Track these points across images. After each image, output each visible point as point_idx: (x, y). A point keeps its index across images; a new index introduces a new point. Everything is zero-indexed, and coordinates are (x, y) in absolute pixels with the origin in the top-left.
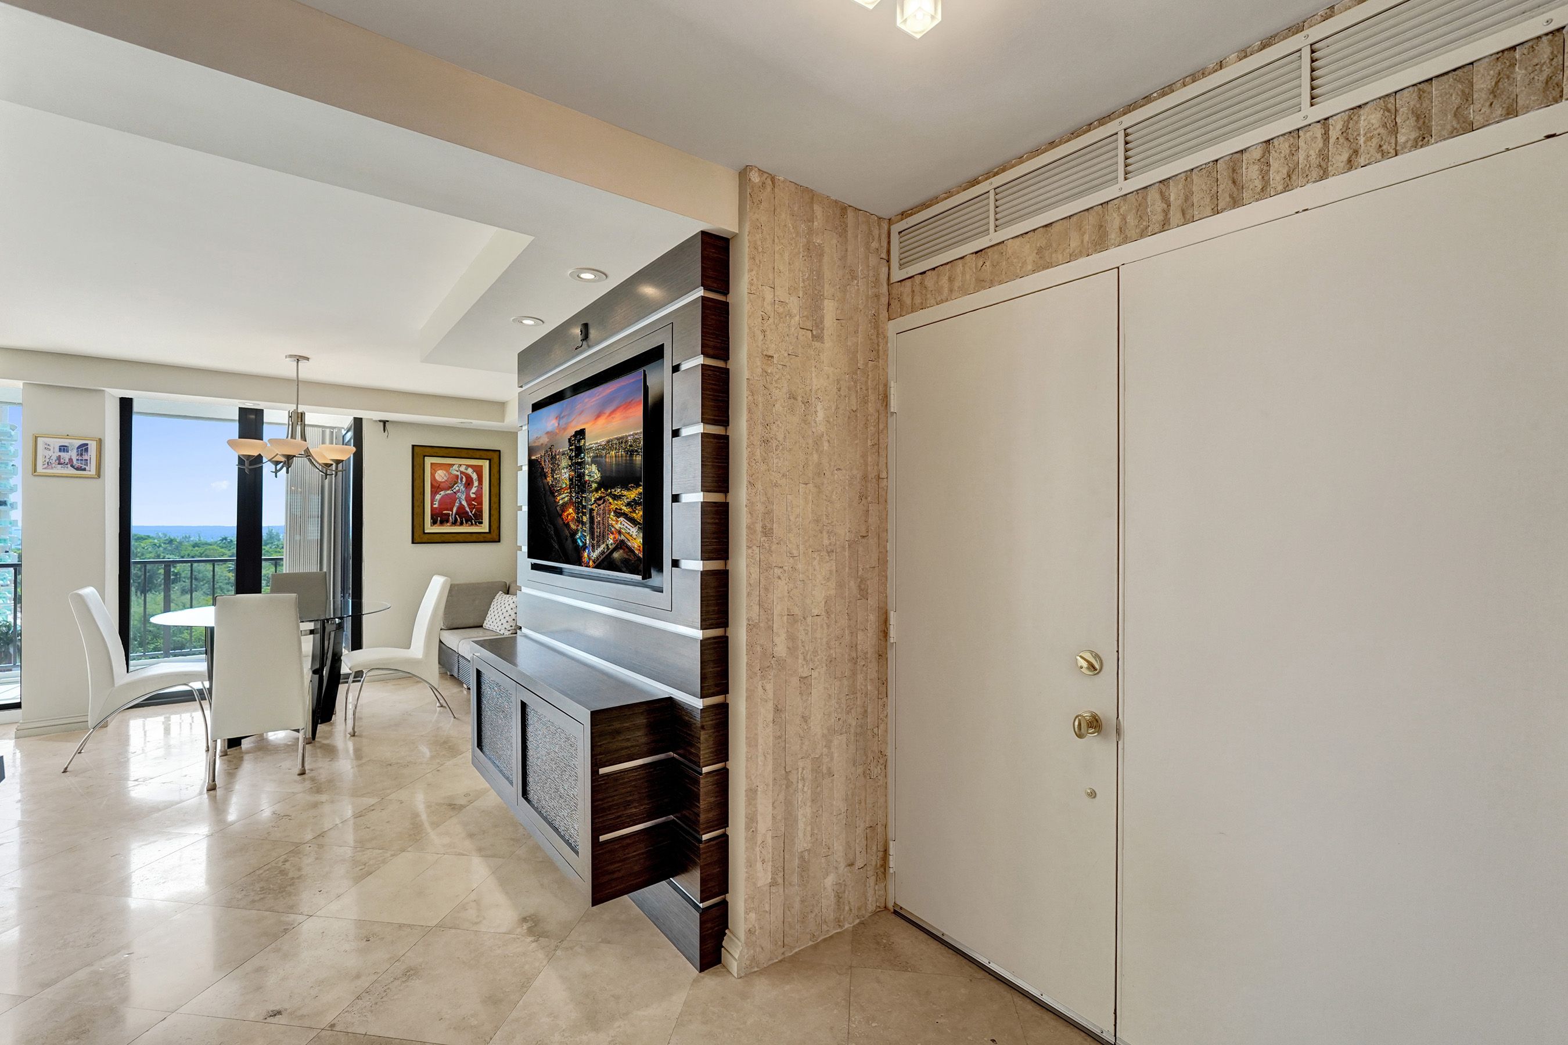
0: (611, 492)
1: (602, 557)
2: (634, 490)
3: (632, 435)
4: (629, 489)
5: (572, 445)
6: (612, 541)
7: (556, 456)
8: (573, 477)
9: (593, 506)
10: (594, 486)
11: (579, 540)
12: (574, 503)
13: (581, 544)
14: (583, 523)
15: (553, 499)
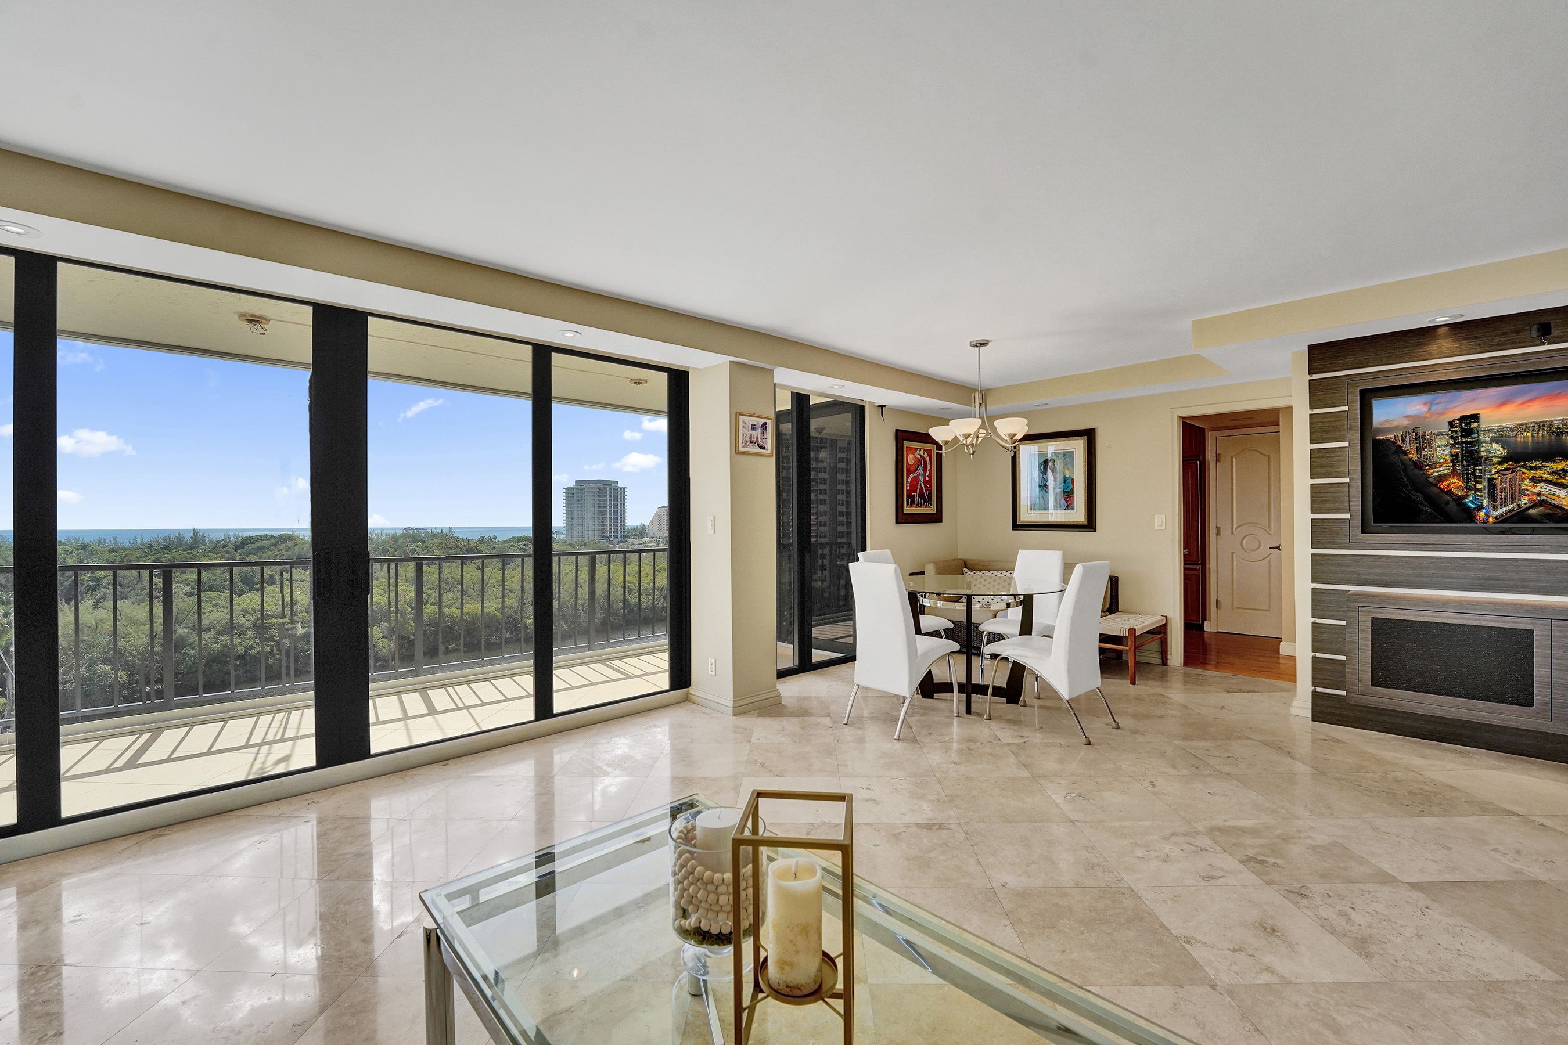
0: (1525, 464)
1: (1509, 514)
2: (1563, 462)
3: (1561, 420)
4: (1555, 462)
5: (1456, 427)
6: (1526, 501)
7: (1424, 436)
8: (1458, 454)
9: (1494, 476)
10: (1495, 460)
11: (1470, 504)
12: (1460, 474)
13: (1473, 506)
14: (1476, 490)
15: (1421, 472)
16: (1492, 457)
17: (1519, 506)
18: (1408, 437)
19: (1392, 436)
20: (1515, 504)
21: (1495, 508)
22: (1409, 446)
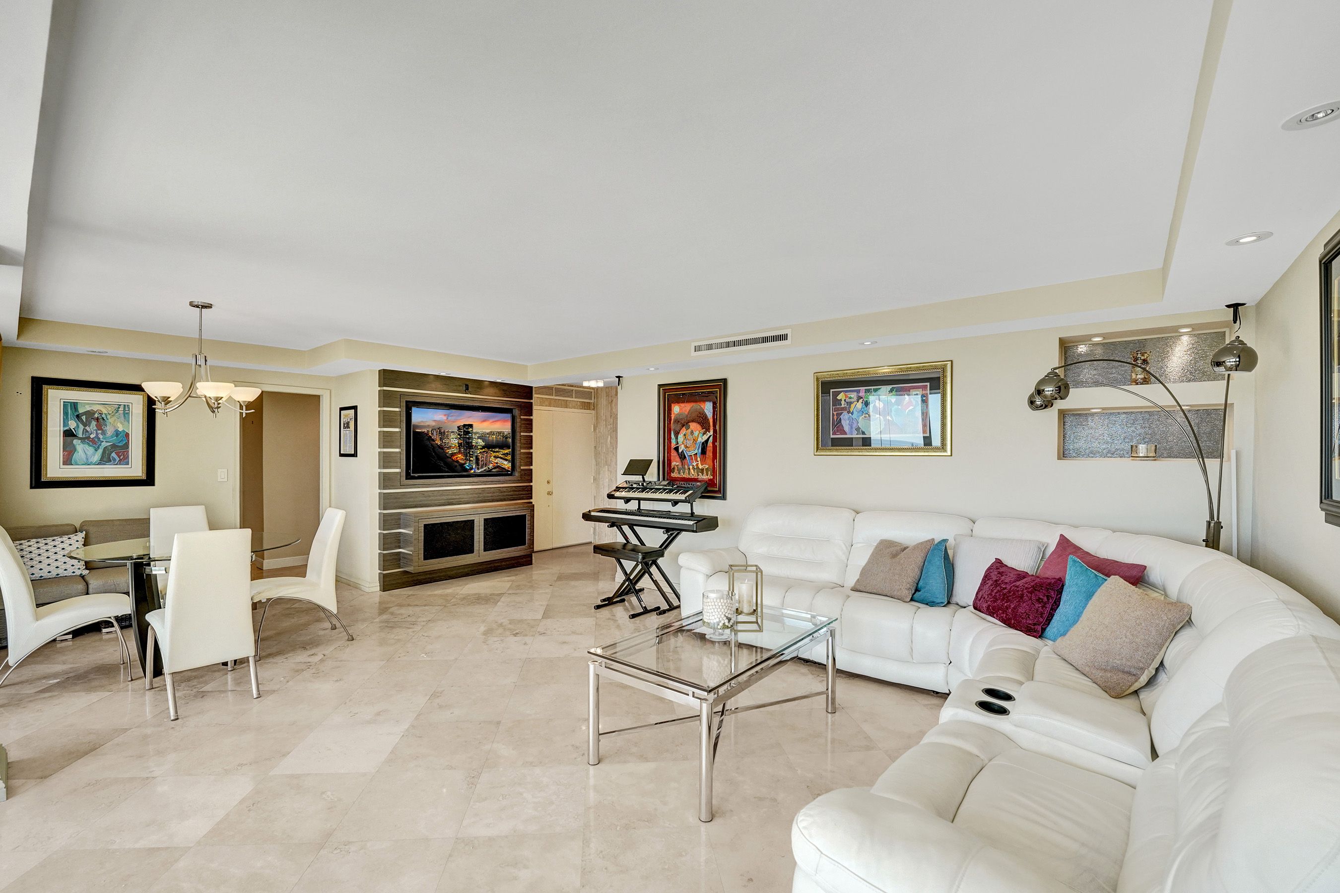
0: (492, 450)
2: (507, 450)
3: (507, 432)
4: (504, 449)
5: (461, 429)
6: (492, 466)
7: (444, 432)
8: (462, 443)
9: (479, 455)
10: (479, 447)
11: (467, 466)
12: (463, 453)
13: (468, 468)
14: (470, 461)
15: (442, 451)
16: (478, 445)
17: (489, 468)
18: (435, 432)
19: (426, 431)
20: (487, 466)
21: (478, 469)
22: (435, 436)
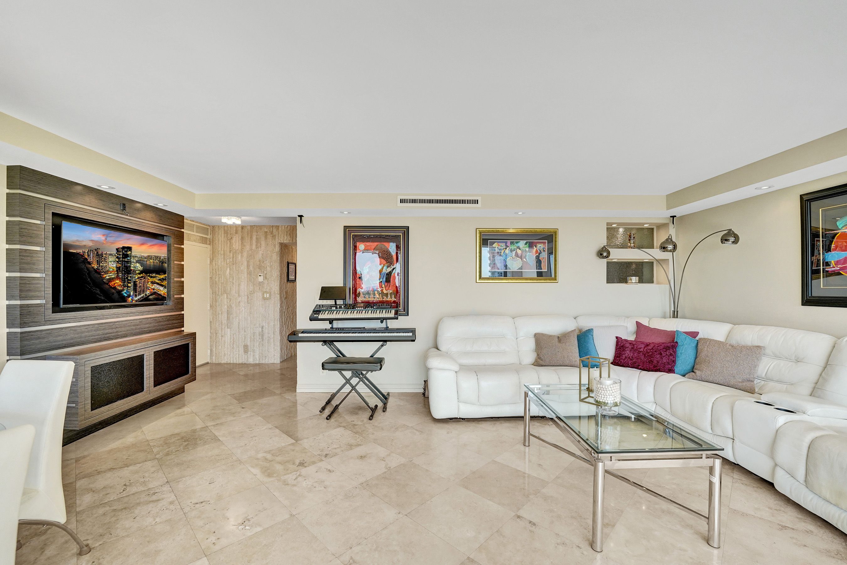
0: (149, 275)
1: (142, 299)
2: (163, 275)
3: (163, 256)
4: (160, 275)
5: (120, 252)
6: (149, 292)
7: (102, 254)
8: (120, 267)
9: (136, 280)
10: (137, 272)
11: (125, 294)
12: (121, 278)
13: (126, 295)
14: (128, 287)
15: (99, 276)
16: (136, 270)
17: (146, 295)
18: (92, 254)
19: (81, 251)
20: (144, 294)
21: (136, 296)
22: (92, 259)
